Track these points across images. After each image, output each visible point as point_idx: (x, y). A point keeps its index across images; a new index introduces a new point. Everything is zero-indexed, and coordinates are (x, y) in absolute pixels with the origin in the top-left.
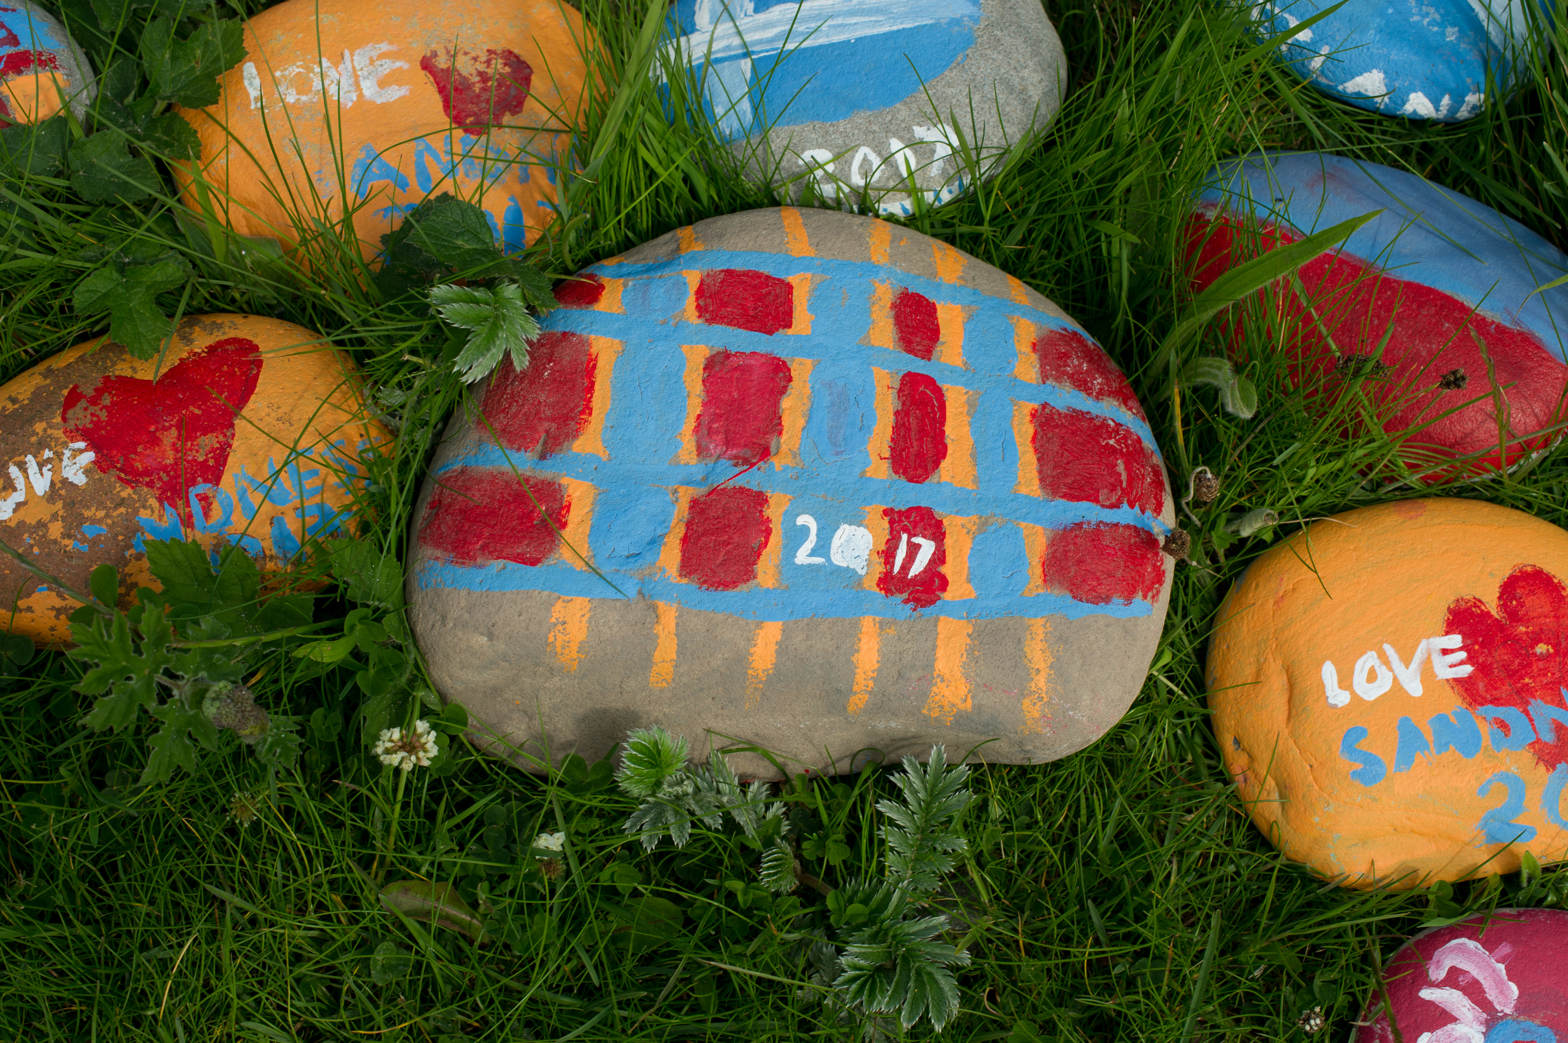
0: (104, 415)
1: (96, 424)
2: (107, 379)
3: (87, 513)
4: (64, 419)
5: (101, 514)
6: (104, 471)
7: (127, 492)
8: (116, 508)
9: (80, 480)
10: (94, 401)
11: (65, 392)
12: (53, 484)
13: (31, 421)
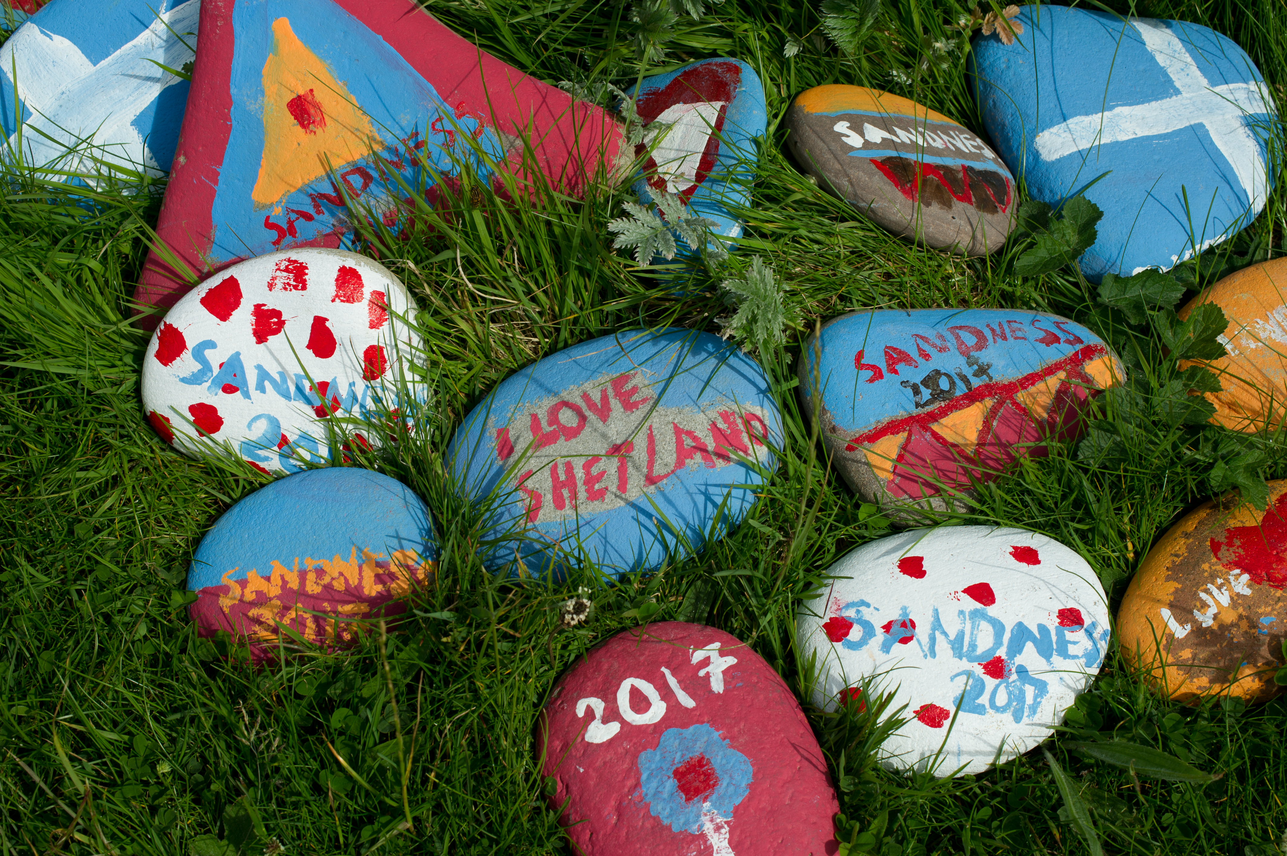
0: (1241, 551)
1: (1240, 556)
2: (1228, 530)
3: (1260, 611)
4: (1219, 559)
5: (1269, 609)
6: (1259, 583)
7: (1279, 593)
8: (1276, 603)
9: (1247, 592)
10: (1230, 544)
11: (1208, 543)
12: (1232, 598)
13: (1197, 564)
